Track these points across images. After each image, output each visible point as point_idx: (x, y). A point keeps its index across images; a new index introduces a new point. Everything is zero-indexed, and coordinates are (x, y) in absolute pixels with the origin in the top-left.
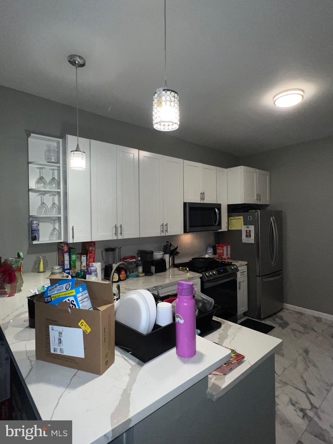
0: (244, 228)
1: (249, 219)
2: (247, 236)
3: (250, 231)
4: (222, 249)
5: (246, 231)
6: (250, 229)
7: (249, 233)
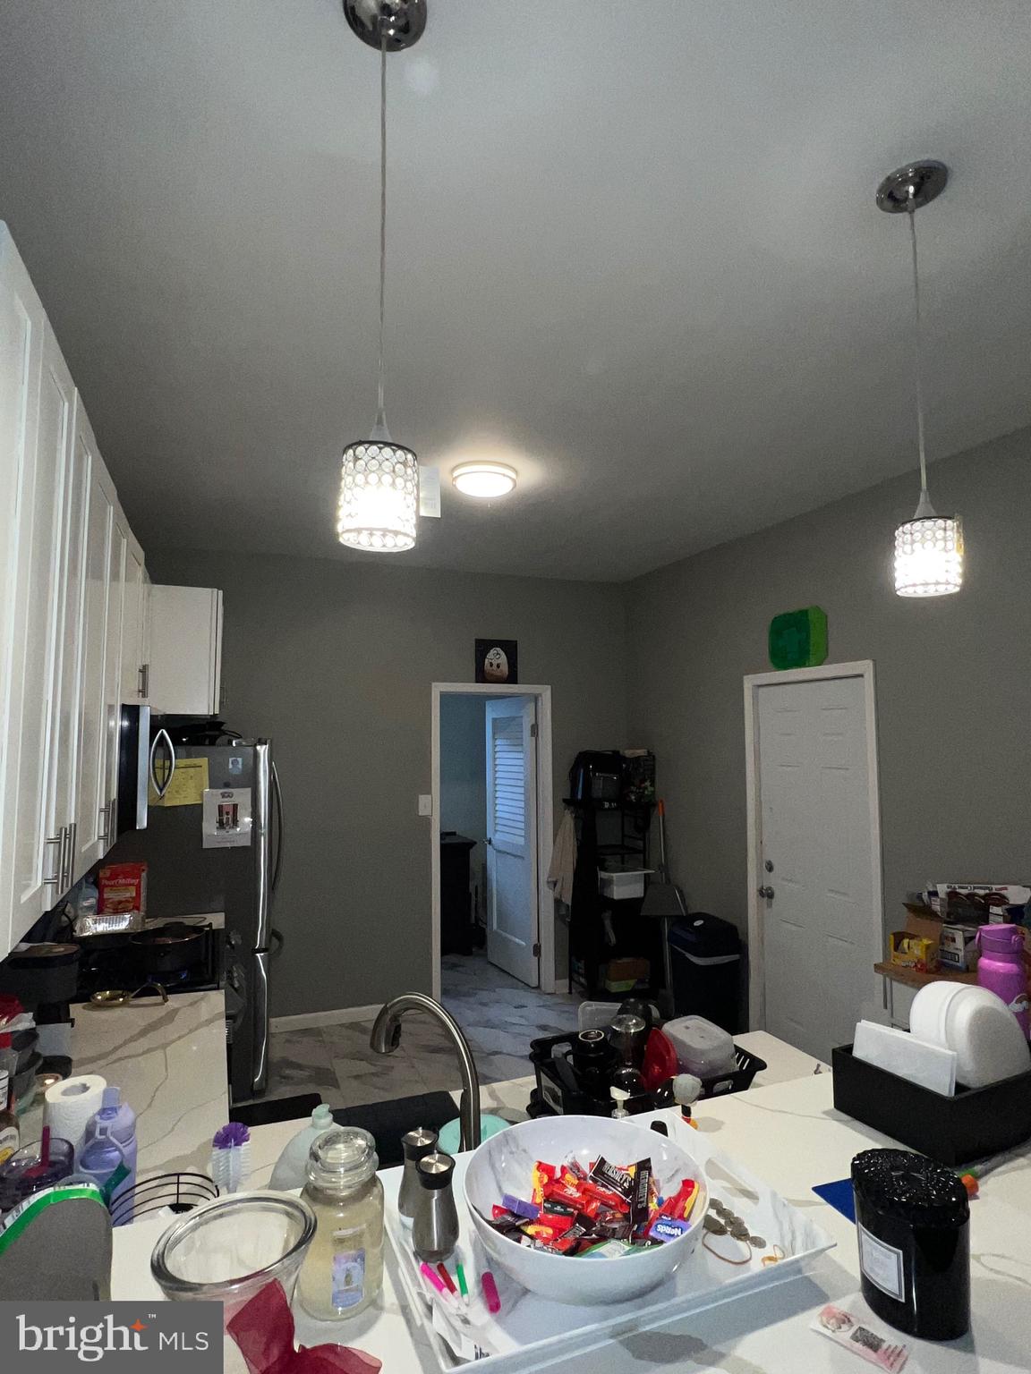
0: (212, 800)
1: (231, 766)
2: (221, 825)
3: (235, 807)
4: (133, 885)
5: (220, 808)
6: (235, 800)
7: (231, 813)
